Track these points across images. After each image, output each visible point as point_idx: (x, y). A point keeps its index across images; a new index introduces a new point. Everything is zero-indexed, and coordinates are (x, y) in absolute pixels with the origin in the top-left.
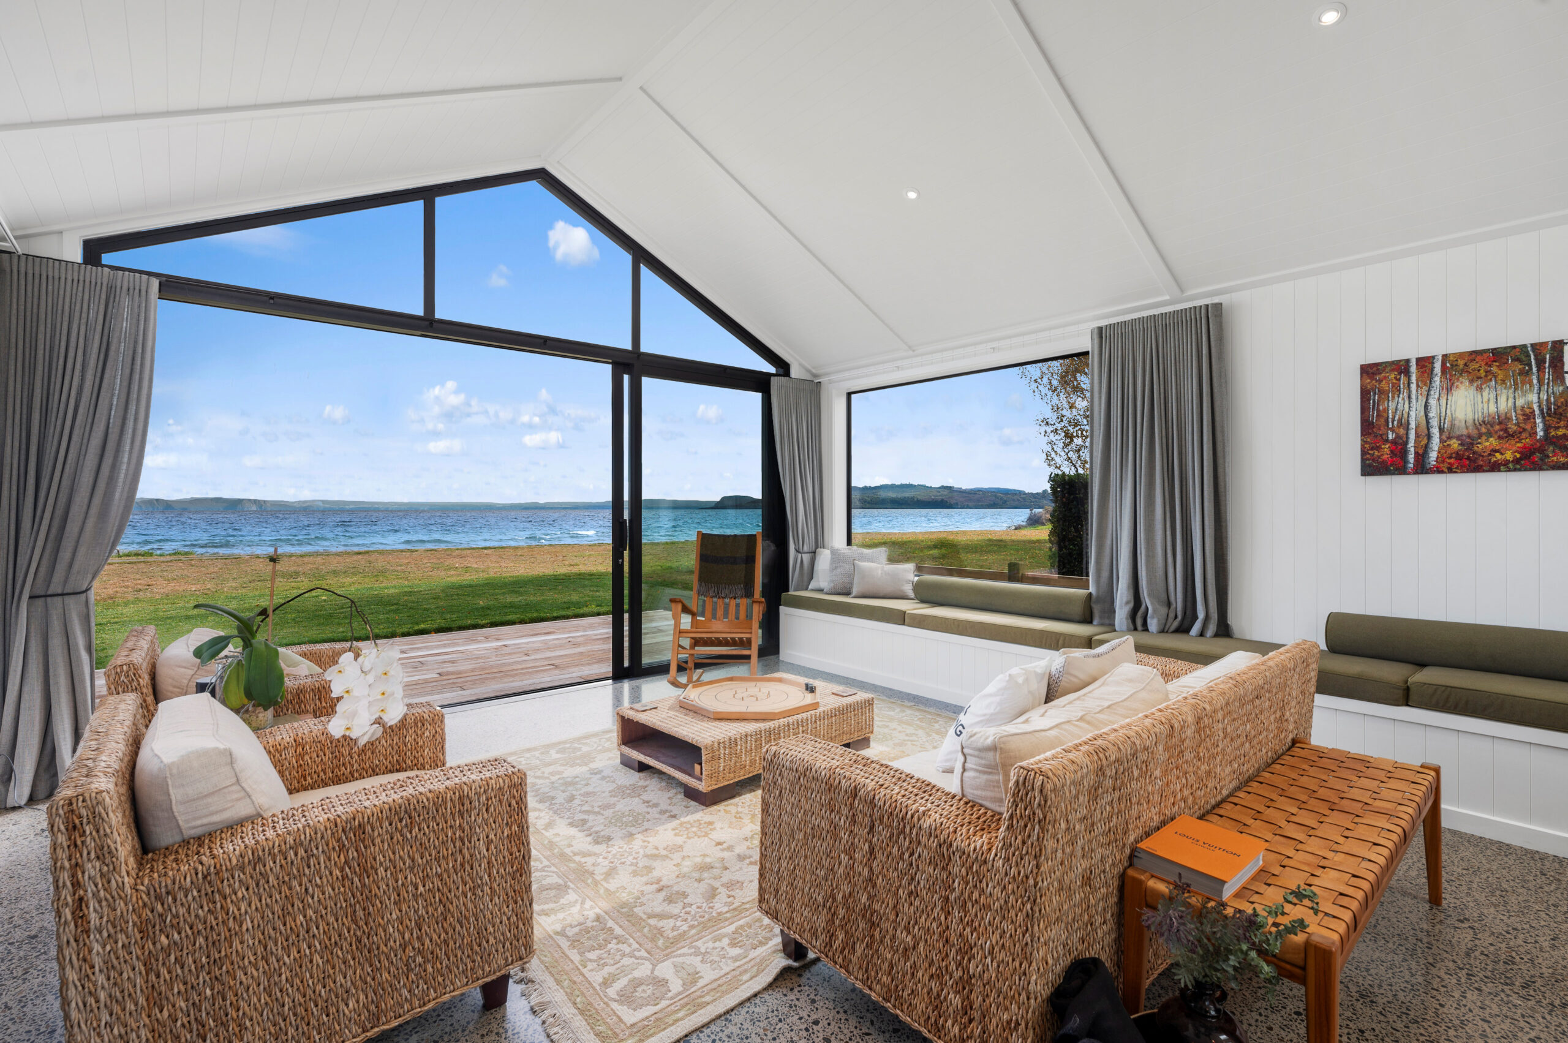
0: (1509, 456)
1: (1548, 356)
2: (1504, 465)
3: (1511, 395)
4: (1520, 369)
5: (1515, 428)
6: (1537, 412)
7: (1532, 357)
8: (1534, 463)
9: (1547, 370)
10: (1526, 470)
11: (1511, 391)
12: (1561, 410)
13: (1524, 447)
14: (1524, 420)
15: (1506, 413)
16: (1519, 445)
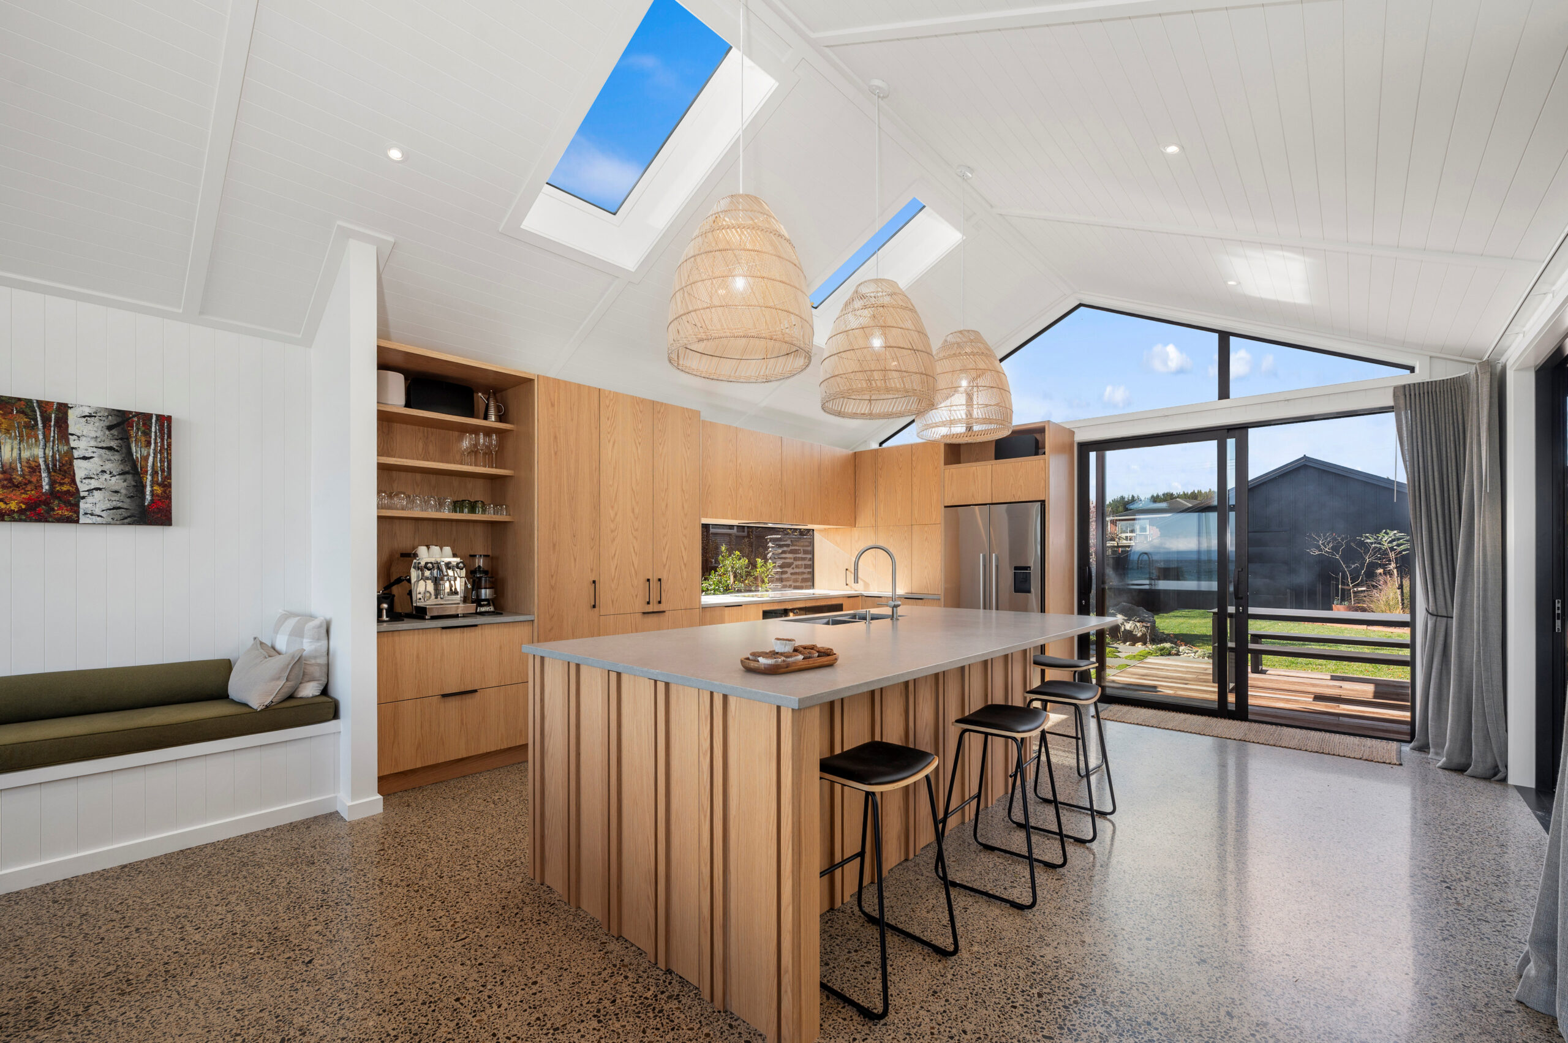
0: (13, 506)
1: (53, 416)
2: (8, 515)
3: (16, 446)
4: (25, 422)
5: (20, 479)
6: (43, 466)
7: (38, 413)
8: (39, 514)
9: (52, 429)
10: (31, 521)
11: (16, 442)
12: (65, 468)
13: (29, 499)
14: (30, 472)
15: (11, 463)
16: (24, 496)
